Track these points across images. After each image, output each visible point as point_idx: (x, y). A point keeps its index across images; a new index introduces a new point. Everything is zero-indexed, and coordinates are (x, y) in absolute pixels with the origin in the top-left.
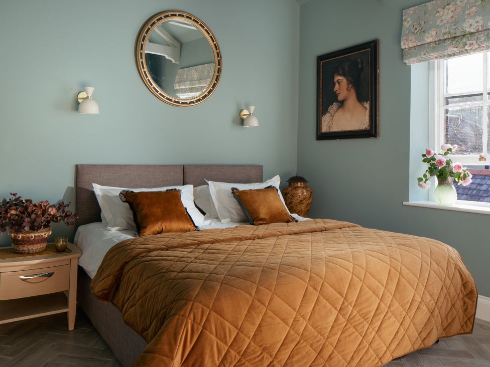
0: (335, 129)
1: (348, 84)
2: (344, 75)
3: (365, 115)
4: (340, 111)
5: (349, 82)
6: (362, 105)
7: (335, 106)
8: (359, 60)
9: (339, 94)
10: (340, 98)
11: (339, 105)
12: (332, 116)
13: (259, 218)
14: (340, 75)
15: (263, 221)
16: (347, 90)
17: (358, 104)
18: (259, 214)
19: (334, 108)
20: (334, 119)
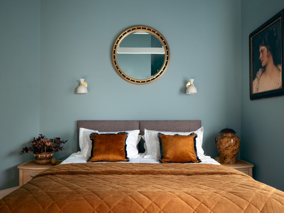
0: (261, 90)
1: (268, 52)
2: (265, 45)
3: (279, 76)
4: (263, 75)
5: (269, 50)
6: (277, 67)
7: (260, 72)
8: (274, 30)
9: (263, 62)
10: (263, 64)
11: (263, 70)
12: (259, 80)
13: (165, 157)
14: (263, 45)
15: (168, 159)
16: (267, 56)
17: (275, 67)
18: (167, 154)
19: (260, 73)
20: (260, 82)
